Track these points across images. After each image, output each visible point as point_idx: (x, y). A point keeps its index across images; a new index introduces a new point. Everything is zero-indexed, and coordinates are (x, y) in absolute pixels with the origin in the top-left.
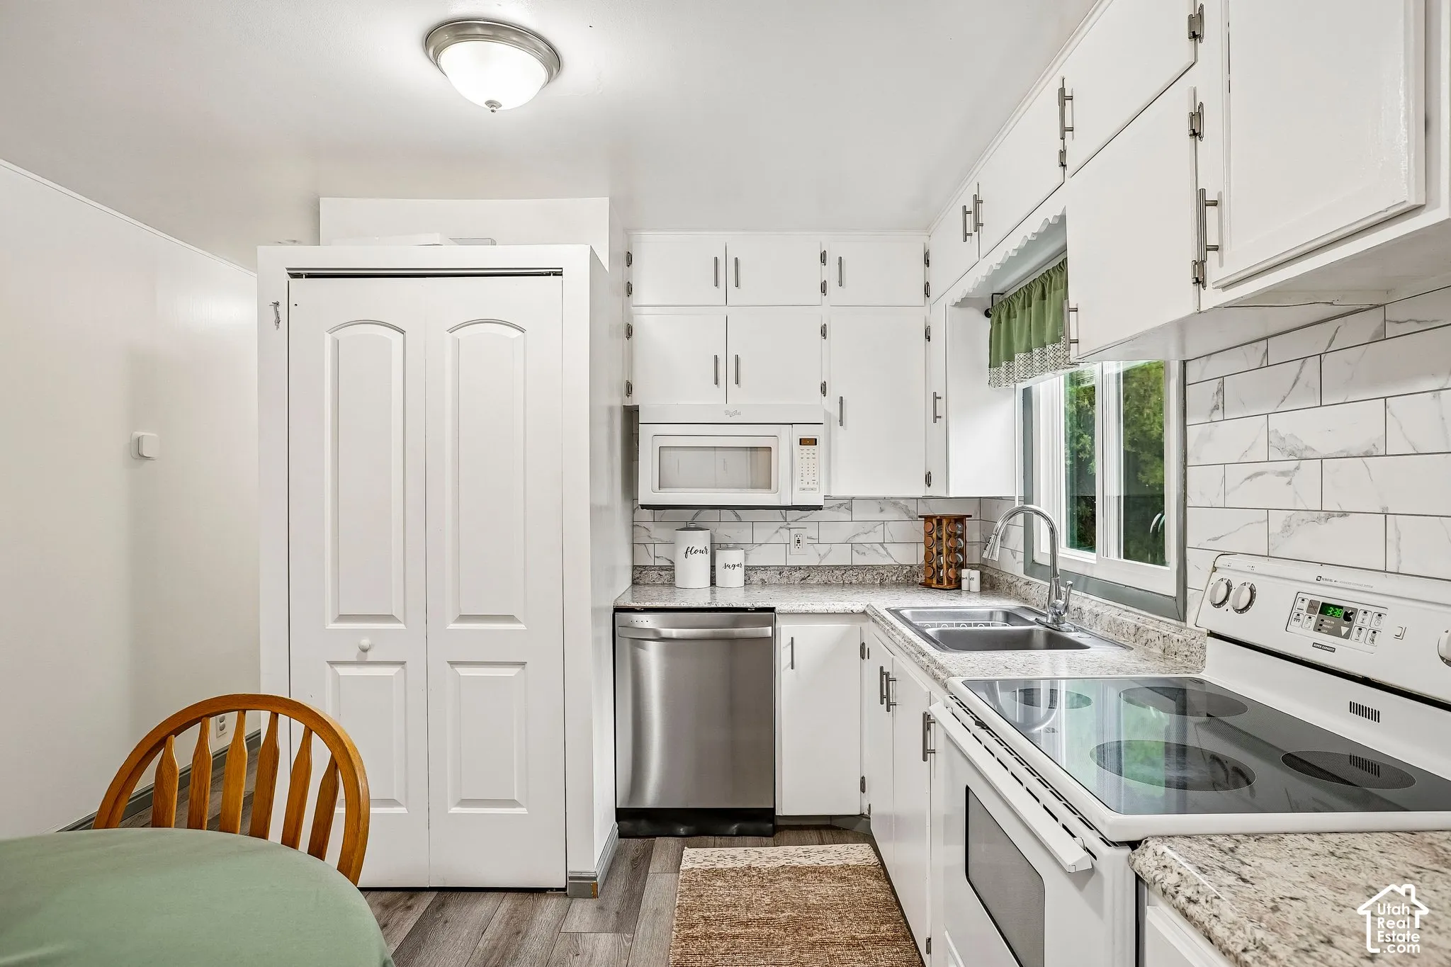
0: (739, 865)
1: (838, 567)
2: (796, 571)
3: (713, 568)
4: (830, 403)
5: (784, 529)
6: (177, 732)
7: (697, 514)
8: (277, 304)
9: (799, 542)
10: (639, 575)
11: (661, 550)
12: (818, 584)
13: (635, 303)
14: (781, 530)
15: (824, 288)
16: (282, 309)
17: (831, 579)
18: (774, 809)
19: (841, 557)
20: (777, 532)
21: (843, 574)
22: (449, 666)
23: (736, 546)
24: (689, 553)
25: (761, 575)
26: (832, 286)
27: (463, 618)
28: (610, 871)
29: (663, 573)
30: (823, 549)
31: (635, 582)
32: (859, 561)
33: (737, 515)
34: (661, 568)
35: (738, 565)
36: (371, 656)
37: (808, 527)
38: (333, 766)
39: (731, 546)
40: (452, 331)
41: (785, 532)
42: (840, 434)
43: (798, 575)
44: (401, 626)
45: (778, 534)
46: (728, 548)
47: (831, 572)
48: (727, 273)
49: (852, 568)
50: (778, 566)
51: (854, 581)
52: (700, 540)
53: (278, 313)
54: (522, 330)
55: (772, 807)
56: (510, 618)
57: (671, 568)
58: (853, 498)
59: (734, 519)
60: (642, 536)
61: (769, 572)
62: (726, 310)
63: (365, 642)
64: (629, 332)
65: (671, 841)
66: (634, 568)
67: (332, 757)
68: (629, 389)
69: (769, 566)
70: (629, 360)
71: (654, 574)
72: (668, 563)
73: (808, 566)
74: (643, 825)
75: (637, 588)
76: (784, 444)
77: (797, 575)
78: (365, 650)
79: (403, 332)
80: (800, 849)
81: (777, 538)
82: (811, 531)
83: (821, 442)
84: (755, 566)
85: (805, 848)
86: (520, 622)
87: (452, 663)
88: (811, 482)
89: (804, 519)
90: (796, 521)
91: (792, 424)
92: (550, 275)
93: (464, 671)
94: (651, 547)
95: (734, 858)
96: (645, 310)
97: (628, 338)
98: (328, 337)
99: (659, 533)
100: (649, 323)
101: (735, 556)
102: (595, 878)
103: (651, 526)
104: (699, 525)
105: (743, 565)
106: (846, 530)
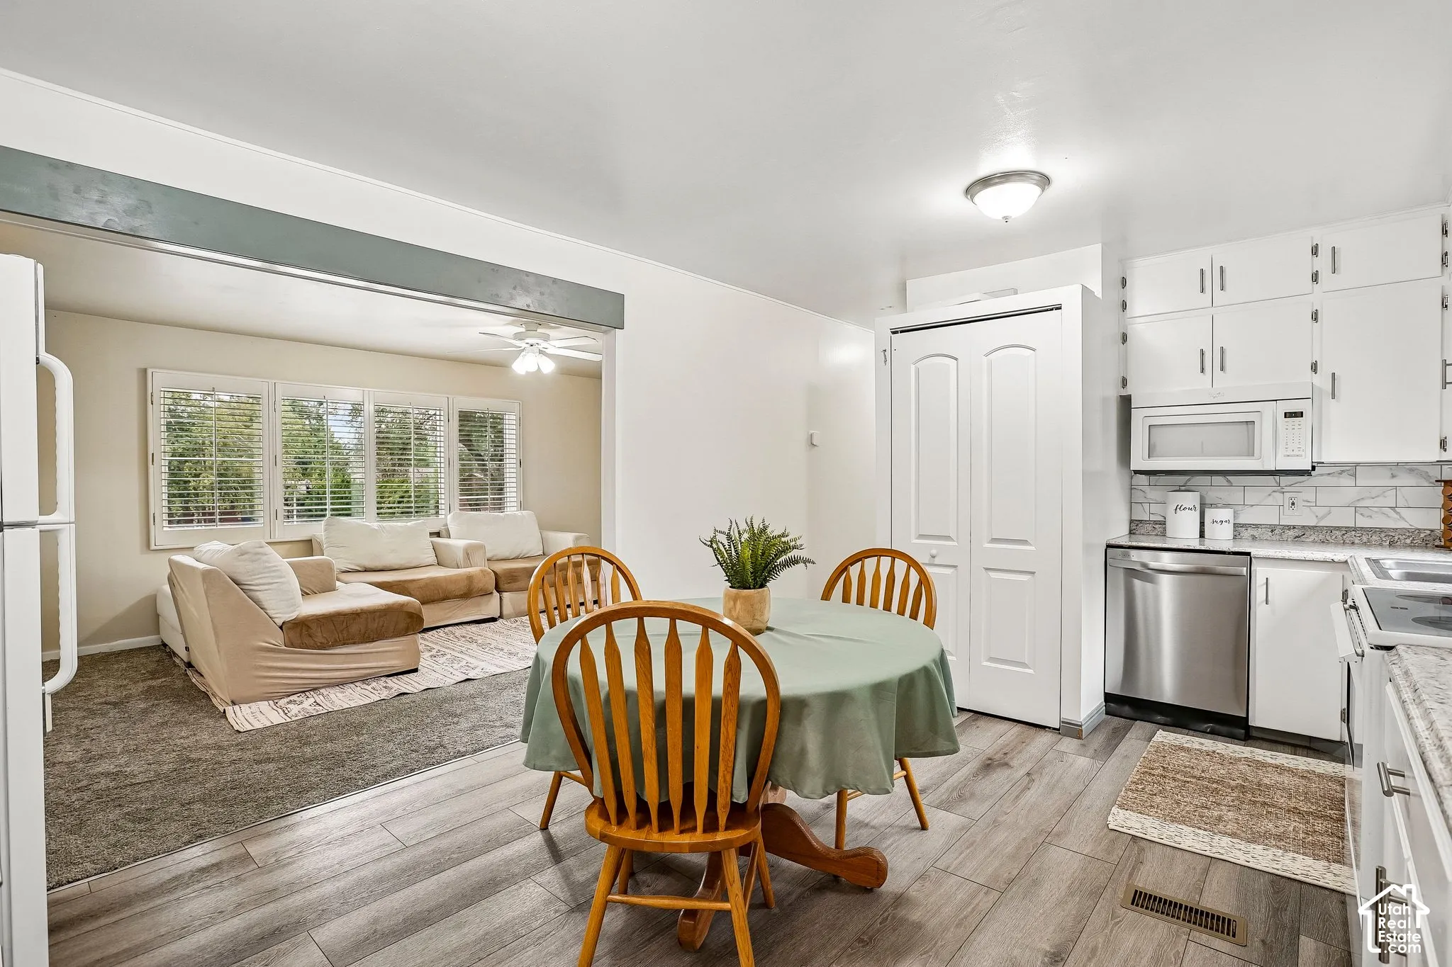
0: (1204, 748)
1: (1338, 528)
2: (1289, 529)
3: (1202, 524)
4: (1322, 381)
5: (1278, 493)
6: (852, 564)
7: (1189, 480)
8: (885, 351)
9: (1293, 504)
10: (1135, 526)
11: (1154, 508)
12: (1314, 542)
13: (1128, 316)
14: (1274, 494)
15: (1315, 277)
16: (888, 353)
17: (1328, 538)
18: (1247, 719)
19: (1344, 519)
20: (1270, 495)
21: (1344, 534)
22: (984, 570)
23: (1227, 506)
24: (1178, 510)
25: (1251, 531)
26: (1325, 275)
27: (994, 540)
28: (1096, 729)
29: (1157, 526)
30: (1321, 511)
31: (1132, 532)
32: (1363, 522)
33: (1228, 481)
34: (1156, 522)
35: (1226, 521)
36: (937, 561)
37: (1304, 490)
38: (920, 583)
39: (1219, 505)
40: (986, 355)
41: (1278, 495)
42: (1332, 408)
43: (1292, 533)
44: (955, 543)
45: (1271, 496)
46: (1217, 507)
47: (1329, 532)
48: (1212, 280)
49: (1355, 529)
50: (1270, 525)
51: (1357, 541)
52: (1191, 499)
53: (886, 356)
54: (1034, 350)
55: (1244, 716)
56: (1025, 542)
57: (1163, 523)
58: (1357, 464)
59: (1226, 484)
60: (1138, 496)
61: (1260, 530)
62: (1212, 311)
63: (934, 552)
64: (1124, 338)
65: (1148, 725)
66: (1131, 521)
67: (920, 579)
68: (1124, 383)
69: (1260, 525)
70: (1124, 360)
71: (1149, 527)
72: (1162, 519)
73: (1304, 526)
74: (1127, 710)
75: (1133, 536)
76: (1269, 417)
77: (1290, 534)
78: (934, 557)
79: (956, 359)
80: (1268, 753)
81: (1270, 501)
82: (1309, 495)
83: (1307, 414)
84: (1246, 524)
85: (1274, 753)
86: (1031, 545)
87: (987, 569)
88: (1296, 450)
89: (1302, 484)
90: (1290, 486)
91: (1276, 400)
92: (1052, 309)
93: (993, 575)
94: (1146, 506)
95: (1202, 744)
96: (1138, 320)
97: (1123, 344)
98: (913, 367)
99: (1154, 494)
100: (1141, 330)
101: (1226, 514)
102: (1081, 726)
103: (1147, 489)
104: (1193, 488)
105: (1232, 522)
106: (1350, 494)
